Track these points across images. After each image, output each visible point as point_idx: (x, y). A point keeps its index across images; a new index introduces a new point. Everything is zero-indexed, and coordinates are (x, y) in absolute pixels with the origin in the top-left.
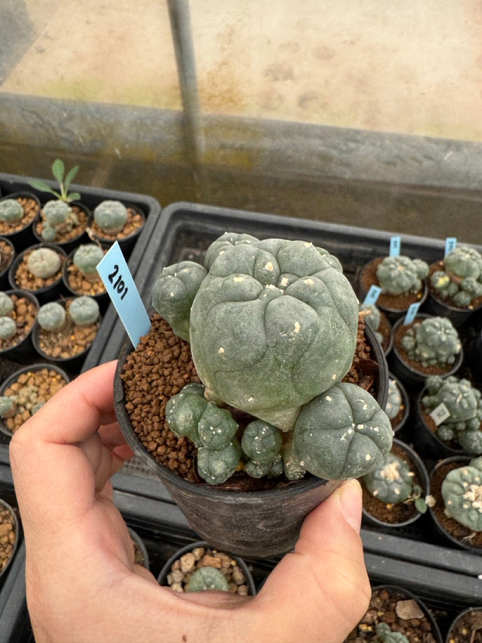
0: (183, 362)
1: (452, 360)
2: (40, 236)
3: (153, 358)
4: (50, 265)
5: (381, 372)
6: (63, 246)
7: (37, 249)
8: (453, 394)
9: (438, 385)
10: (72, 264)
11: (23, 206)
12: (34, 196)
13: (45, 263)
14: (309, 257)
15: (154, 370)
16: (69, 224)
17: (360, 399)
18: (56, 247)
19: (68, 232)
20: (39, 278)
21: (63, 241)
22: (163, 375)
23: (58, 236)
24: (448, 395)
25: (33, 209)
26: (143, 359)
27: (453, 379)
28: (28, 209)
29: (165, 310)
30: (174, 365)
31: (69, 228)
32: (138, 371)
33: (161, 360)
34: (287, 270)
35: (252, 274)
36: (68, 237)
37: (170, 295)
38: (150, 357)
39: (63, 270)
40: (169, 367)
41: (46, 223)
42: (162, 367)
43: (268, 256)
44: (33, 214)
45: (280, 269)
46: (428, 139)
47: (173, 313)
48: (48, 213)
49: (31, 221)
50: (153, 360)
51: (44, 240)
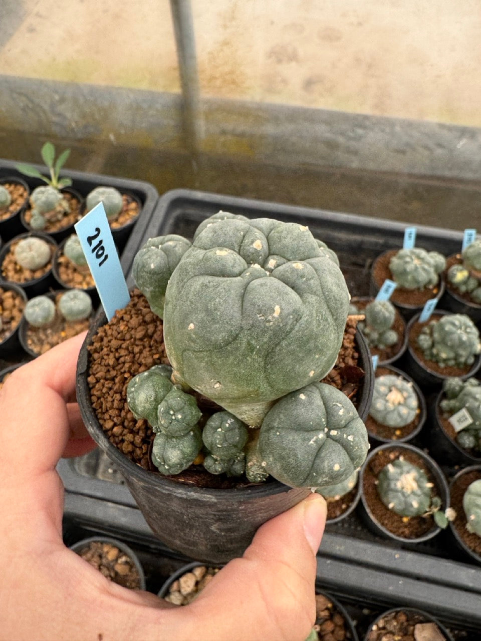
0: (156, 341)
1: (471, 360)
2: (29, 224)
3: (126, 334)
4: (39, 256)
6: (54, 236)
7: (25, 238)
8: (476, 399)
9: (457, 388)
10: (62, 254)
11: (11, 193)
12: (22, 181)
13: (34, 253)
14: (302, 240)
15: (124, 346)
16: (60, 212)
18: (47, 237)
19: (59, 221)
20: (27, 269)
21: (54, 230)
22: (133, 353)
23: (48, 225)
24: (471, 400)
25: (21, 196)
26: (115, 333)
27: (473, 381)
28: (15, 196)
29: (143, 283)
30: (147, 344)
31: (60, 216)
32: (107, 345)
33: (133, 336)
34: (277, 252)
35: (237, 251)
36: (58, 226)
37: (150, 267)
38: (122, 332)
39: (53, 261)
40: (141, 345)
41: (35, 211)
42: (133, 344)
43: (258, 233)
44: (21, 201)
45: (269, 249)
46: (442, 126)
47: (151, 286)
48: (37, 200)
49: (19, 208)
50: (125, 336)
51: (32, 229)
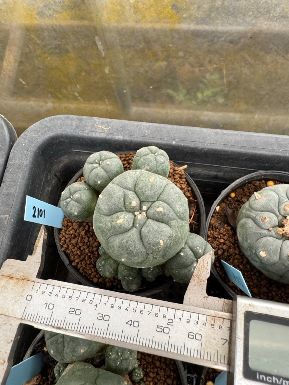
5: (199, 203)
17: (197, 247)
37: (74, 214)
